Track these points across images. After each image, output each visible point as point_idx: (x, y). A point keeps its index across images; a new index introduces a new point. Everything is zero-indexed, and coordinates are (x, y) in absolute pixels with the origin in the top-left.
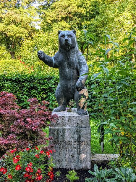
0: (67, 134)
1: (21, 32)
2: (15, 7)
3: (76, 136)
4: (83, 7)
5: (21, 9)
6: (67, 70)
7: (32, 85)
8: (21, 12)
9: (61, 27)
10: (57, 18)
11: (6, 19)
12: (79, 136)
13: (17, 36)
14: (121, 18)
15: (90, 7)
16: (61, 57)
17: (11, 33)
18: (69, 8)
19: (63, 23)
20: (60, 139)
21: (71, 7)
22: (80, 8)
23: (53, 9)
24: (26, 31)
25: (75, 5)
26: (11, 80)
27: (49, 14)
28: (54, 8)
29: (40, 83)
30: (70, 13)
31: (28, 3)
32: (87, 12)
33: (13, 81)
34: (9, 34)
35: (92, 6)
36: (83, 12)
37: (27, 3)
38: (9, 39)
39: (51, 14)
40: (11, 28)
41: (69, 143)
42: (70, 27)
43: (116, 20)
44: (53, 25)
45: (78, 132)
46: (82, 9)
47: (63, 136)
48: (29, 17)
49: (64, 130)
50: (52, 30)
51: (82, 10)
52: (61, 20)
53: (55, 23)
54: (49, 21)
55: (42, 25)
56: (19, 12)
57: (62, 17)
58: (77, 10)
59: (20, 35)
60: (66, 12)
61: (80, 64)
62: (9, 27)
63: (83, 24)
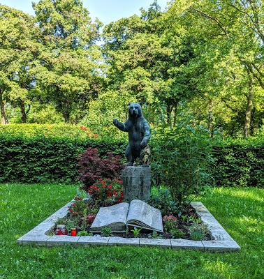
0: (133, 181)
1: (79, 83)
2: (72, 48)
3: (140, 182)
4: (170, 46)
5: (80, 50)
6: (135, 133)
7: (103, 151)
8: (79, 54)
9: (136, 77)
10: (131, 63)
11: (59, 65)
12: (142, 183)
13: (73, 90)
14: (223, 64)
15: (180, 47)
16: (130, 123)
17: (65, 86)
18: (149, 48)
19: (140, 70)
20: (129, 183)
21: (152, 46)
22: (164, 47)
23: (125, 49)
24: (87, 83)
25: (158, 43)
26: (82, 145)
27: (119, 57)
28: (127, 48)
29: (110, 149)
30: (150, 55)
31: (89, 40)
32: (175, 54)
33: (84, 146)
34: (63, 87)
35: (184, 44)
36: (170, 54)
37: (87, 41)
38: (62, 95)
39: (123, 58)
40: (65, 79)
41: (135, 187)
42: (150, 75)
43: (216, 66)
44: (125, 73)
45: (142, 178)
46: (167, 49)
47: (131, 182)
48: (90, 62)
49: (131, 178)
50: (124, 81)
51: (168, 51)
52: (136, 67)
53: (128, 71)
54: (119, 68)
55: (109, 73)
56: (77, 55)
57: (139, 61)
58: (160, 51)
59: (79, 88)
60: (145, 54)
61: (144, 129)
62: (63, 77)
63: (169, 71)
